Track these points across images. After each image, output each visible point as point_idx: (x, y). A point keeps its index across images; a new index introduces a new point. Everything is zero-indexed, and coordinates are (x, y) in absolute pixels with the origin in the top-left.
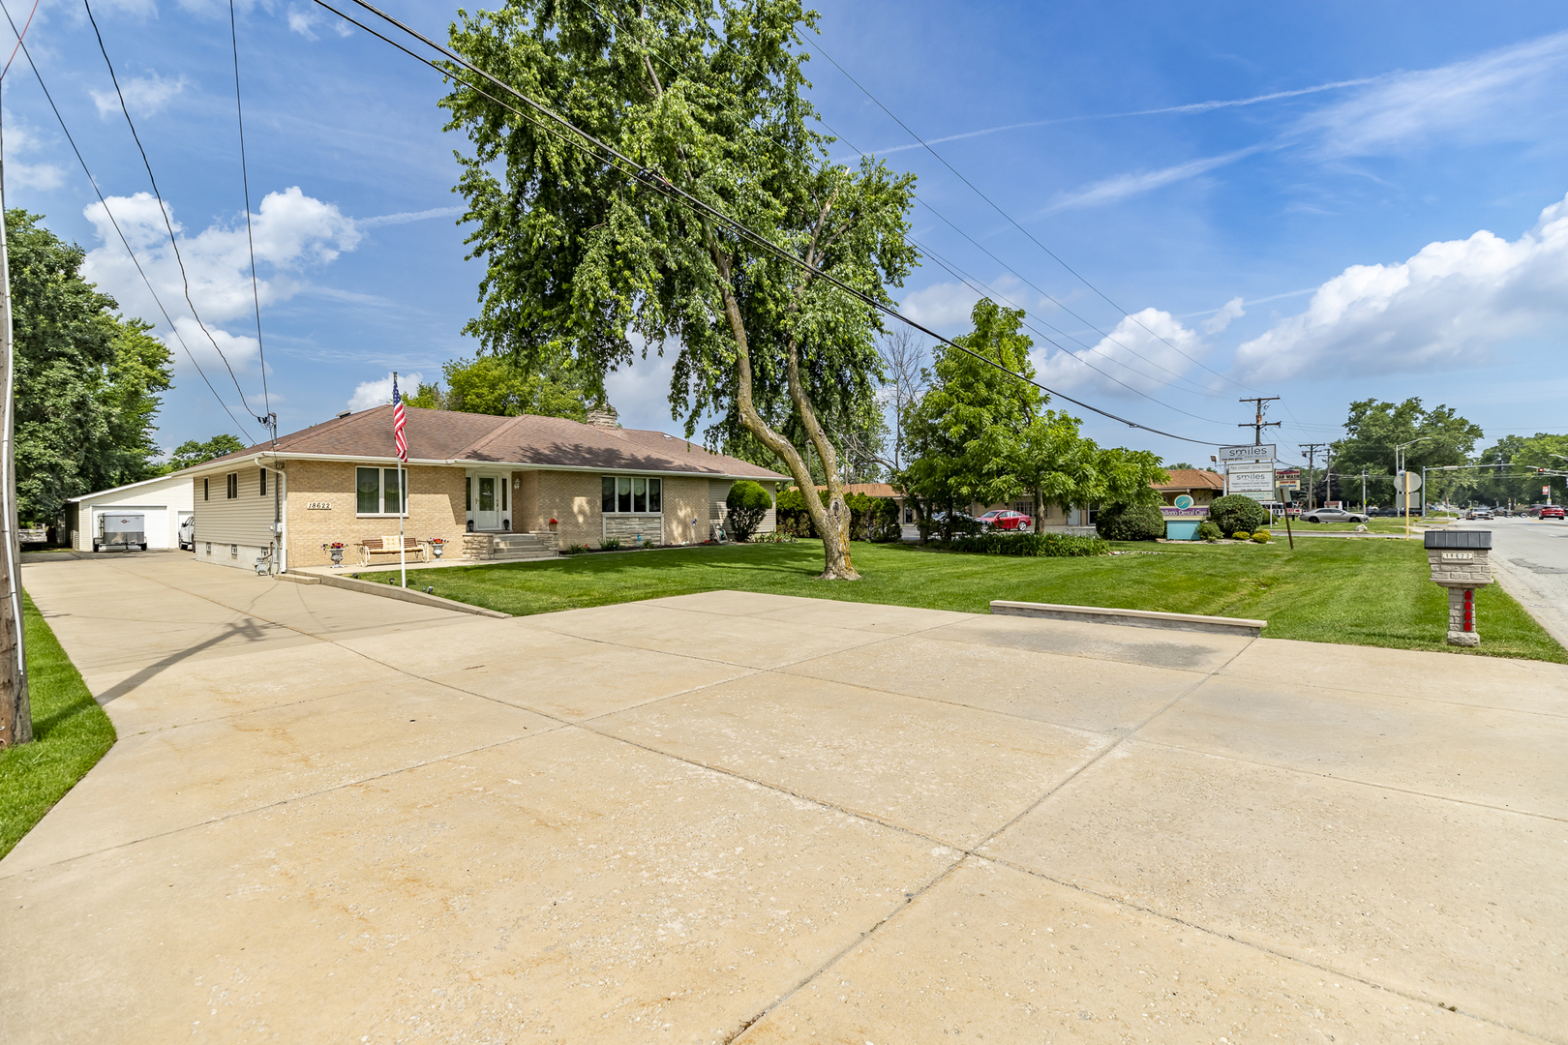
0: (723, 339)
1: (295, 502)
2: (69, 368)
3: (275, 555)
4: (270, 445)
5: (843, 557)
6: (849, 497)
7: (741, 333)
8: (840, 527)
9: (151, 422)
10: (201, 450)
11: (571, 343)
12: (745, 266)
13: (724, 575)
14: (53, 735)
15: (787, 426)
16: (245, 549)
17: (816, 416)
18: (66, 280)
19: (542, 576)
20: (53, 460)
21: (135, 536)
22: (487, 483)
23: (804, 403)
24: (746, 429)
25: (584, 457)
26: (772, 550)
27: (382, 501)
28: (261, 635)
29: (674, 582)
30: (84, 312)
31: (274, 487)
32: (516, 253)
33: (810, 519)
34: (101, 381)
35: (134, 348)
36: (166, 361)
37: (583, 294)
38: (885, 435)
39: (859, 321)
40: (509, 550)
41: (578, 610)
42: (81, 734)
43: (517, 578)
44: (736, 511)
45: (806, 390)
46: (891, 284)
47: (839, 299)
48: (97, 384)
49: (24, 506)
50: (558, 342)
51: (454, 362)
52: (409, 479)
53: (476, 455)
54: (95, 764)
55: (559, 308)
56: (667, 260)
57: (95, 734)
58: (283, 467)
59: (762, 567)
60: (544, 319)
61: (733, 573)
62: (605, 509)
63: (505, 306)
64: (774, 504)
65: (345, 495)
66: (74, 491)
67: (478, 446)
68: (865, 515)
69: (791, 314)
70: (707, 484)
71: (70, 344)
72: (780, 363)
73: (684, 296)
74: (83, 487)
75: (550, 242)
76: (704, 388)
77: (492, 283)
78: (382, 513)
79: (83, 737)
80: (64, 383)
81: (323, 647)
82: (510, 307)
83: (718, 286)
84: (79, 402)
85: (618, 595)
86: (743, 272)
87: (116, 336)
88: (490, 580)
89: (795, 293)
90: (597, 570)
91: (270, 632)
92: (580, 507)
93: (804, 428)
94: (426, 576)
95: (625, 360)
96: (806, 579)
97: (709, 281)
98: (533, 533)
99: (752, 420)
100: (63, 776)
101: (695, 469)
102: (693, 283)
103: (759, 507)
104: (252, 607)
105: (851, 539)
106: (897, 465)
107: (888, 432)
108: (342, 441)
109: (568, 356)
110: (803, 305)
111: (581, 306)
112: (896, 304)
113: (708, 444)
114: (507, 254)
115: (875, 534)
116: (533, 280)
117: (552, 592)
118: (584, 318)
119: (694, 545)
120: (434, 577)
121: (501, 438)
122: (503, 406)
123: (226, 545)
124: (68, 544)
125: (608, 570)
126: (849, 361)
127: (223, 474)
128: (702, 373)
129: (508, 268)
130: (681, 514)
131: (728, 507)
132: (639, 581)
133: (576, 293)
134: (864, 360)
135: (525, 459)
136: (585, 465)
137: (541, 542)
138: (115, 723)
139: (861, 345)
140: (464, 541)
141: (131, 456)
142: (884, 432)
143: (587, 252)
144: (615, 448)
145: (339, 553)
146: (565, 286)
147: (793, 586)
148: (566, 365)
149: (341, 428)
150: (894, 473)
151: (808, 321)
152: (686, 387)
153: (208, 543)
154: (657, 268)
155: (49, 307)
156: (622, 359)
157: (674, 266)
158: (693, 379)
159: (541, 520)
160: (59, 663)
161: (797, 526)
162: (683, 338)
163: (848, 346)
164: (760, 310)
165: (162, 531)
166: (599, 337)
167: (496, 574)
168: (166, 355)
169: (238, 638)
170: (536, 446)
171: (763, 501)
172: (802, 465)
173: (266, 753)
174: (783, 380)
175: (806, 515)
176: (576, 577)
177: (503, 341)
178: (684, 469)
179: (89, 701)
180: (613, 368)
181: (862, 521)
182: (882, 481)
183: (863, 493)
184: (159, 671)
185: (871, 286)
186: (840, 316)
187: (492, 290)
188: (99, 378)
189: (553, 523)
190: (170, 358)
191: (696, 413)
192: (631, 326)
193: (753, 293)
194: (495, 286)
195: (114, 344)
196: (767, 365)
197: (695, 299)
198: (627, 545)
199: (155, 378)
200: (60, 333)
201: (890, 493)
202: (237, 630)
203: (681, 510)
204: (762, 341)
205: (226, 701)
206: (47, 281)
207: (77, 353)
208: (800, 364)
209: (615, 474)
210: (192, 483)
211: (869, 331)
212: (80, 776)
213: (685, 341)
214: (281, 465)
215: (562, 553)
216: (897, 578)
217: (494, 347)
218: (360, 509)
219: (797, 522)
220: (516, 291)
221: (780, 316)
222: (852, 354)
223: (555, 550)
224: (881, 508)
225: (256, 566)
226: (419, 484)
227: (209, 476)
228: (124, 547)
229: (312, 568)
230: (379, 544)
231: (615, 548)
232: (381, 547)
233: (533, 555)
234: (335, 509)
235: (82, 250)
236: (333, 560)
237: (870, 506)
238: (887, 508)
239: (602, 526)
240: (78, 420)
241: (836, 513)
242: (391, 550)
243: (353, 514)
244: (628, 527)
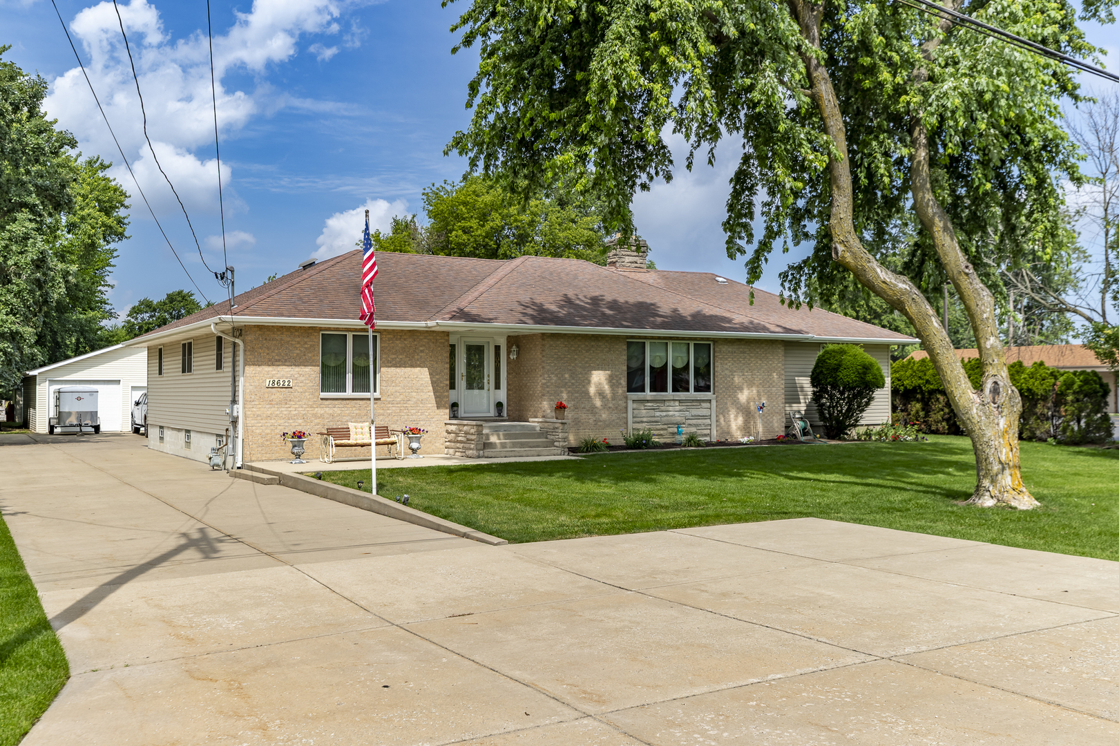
0: (809, 133)
1: (253, 378)
2: (30, 220)
3: (230, 446)
4: (227, 307)
5: (1007, 472)
6: (1016, 370)
7: (837, 122)
8: (1002, 423)
9: (107, 278)
10: (154, 310)
11: (586, 155)
12: (843, 19)
13: (808, 491)
14: (10, 665)
15: (911, 261)
16: (199, 435)
17: (959, 242)
18: (29, 118)
19: (546, 484)
20: (14, 328)
21: (89, 416)
22: (475, 352)
23: (939, 224)
24: (843, 267)
25: (604, 314)
26: (885, 454)
27: (349, 377)
28: (216, 551)
29: (732, 500)
30: (45, 154)
31: (231, 359)
32: (516, 37)
33: (948, 405)
34: (59, 232)
35: (91, 192)
36: (122, 205)
37: (603, 86)
38: (1081, 263)
39: (1034, 87)
40: (502, 445)
41: (596, 539)
42: (36, 665)
43: (512, 486)
44: (827, 392)
45: (943, 202)
46: (1093, 20)
47: (1000, 55)
48: (55, 237)
50: (569, 156)
51: (437, 185)
52: (381, 347)
53: (462, 314)
54: (49, 705)
55: (572, 107)
56: (723, 24)
57: (49, 668)
58: (241, 335)
59: (870, 481)
60: (550, 125)
61: (822, 490)
62: (631, 389)
63: (501, 110)
64: (888, 381)
65: (307, 369)
66: (33, 363)
67: (466, 302)
68: (1045, 398)
69: (917, 86)
70: (782, 351)
71: (31, 193)
72: (900, 162)
73: (748, 73)
74: (40, 358)
75: (561, 17)
76: (778, 208)
77: (485, 81)
78: (349, 393)
79: (38, 670)
80: (26, 238)
81: (282, 573)
82: (507, 112)
83: (801, 54)
84: (38, 259)
85: (650, 517)
86: (838, 28)
87: (75, 180)
88: (479, 487)
89: (924, 51)
90: (619, 478)
91: (226, 548)
92: (598, 385)
93: (940, 265)
94: (400, 479)
95: (661, 173)
96: (943, 505)
97: (787, 47)
98: (533, 421)
99: (854, 255)
100: (19, 718)
101: (765, 329)
102: (762, 54)
103: (865, 386)
104: (205, 513)
105: (1020, 438)
106: (1104, 315)
107: (1086, 258)
108: (305, 300)
109: (582, 174)
110: (937, 70)
111: (601, 102)
112: (1102, 51)
113: (786, 294)
114: (505, 40)
115: (1064, 431)
116: (537, 72)
117: (559, 509)
118: (603, 118)
119: (762, 442)
120: (410, 480)
121: (494, 290)
122: (496, 243)
123: (179, 430)
124: (25, 424)
125: (635, 478)
126: (1017, 152)
127: (178, 342)
128: (775, 188)
129: (506, 58)
130: (743, 396)
131: (813, 386)
132: (680, 497)
133: (594, 85)
134: (1044, 148)
135: (524, 319)
136: (604, 325)
137: (544, 434)
138: (69, 655)
139: (1039, 126)
140: (447, 431)
141: (86, 320)
142: (1078, 259)
143: (610, 25)
144: (649, 301)
145: (300, 444)
146: (579, 76)
147: (920, 516)
148: (579, 187)
149: (304, 283)
150: (1098, 330)
151: (945, 94)
152: (749, 208)
153: (161, 427)
154: (708, 37)
155: (14, 151)
156: (657, 173)
157: (732, 32)
158: (761, 195)
159: (545, 404)
160: (16, 573)
161: (927, 415)
162: (746, 136)
163: (1015, 130)
164: (867, 84)
165: (115, 410)
166: (624, 142)
167: (487, 479)
168: (123, 198)
169: (191, 554)
170: (539, 300)
171: (869, 378)
172: (935, 323)
173: (221, 712)
174: (904, 189)
175: (941, 398)
176: (590, 487)
177: (497, 159)
178: (746, 329)
179: (44, 625)
180: (644, 187)
181: (1039, 409)
182: (1078, 342)
183: (1042, 364)
184: (111, 591)
185: (1056, 28)
186: (1002, 83)
187: (485, 89)
188: (58, 229)
189: (561, 407)
190: (127, 202)
191: (765, 246)
192: (670, 125)
193: (856, 59)
194: (488, 85)
195: (72, 188)
196: (877, 167)
197: (764, 77)
198: (662, 441)
199: (111, 227)
200: (22, 180)
201: (1091, 361)
202: (191, 543)
203: (742, 390)
204: (870, 131)
205: (178, 636)
206: (12, 121)
207: (38, 202)
208: (933, 162)
209: (646, 338)
210: (146, 353)
211: (1054, 101)
212: (34, 719)
213: (750, 139)
214: (239, 331)
215: (573, 450)
216: (1106, 510)
217: (487, 168)
218: (325, 387)
219: (927, 409)
220: (516, 89)
221: (899, 91)
222: (1023, 140)
223: (563, 447)
224: (1075, 387)
225: (210, 458)
226: (393, 354)
227: (163, 344)
228: (78, 429)
229: (271, 463)
230: (345, 433)
231: (644, 444)
232: (348, 437)
233: (533, 453)
234: (296, 388)
235: (45, 83)
236: (293, 453)
237: (1054, 384)
238: (1085, 388)
239: (627, 412)
240: (38, 280)
241: (994, 399)
242: (359, 442)
243: (317, 394)
244: (664, 414)
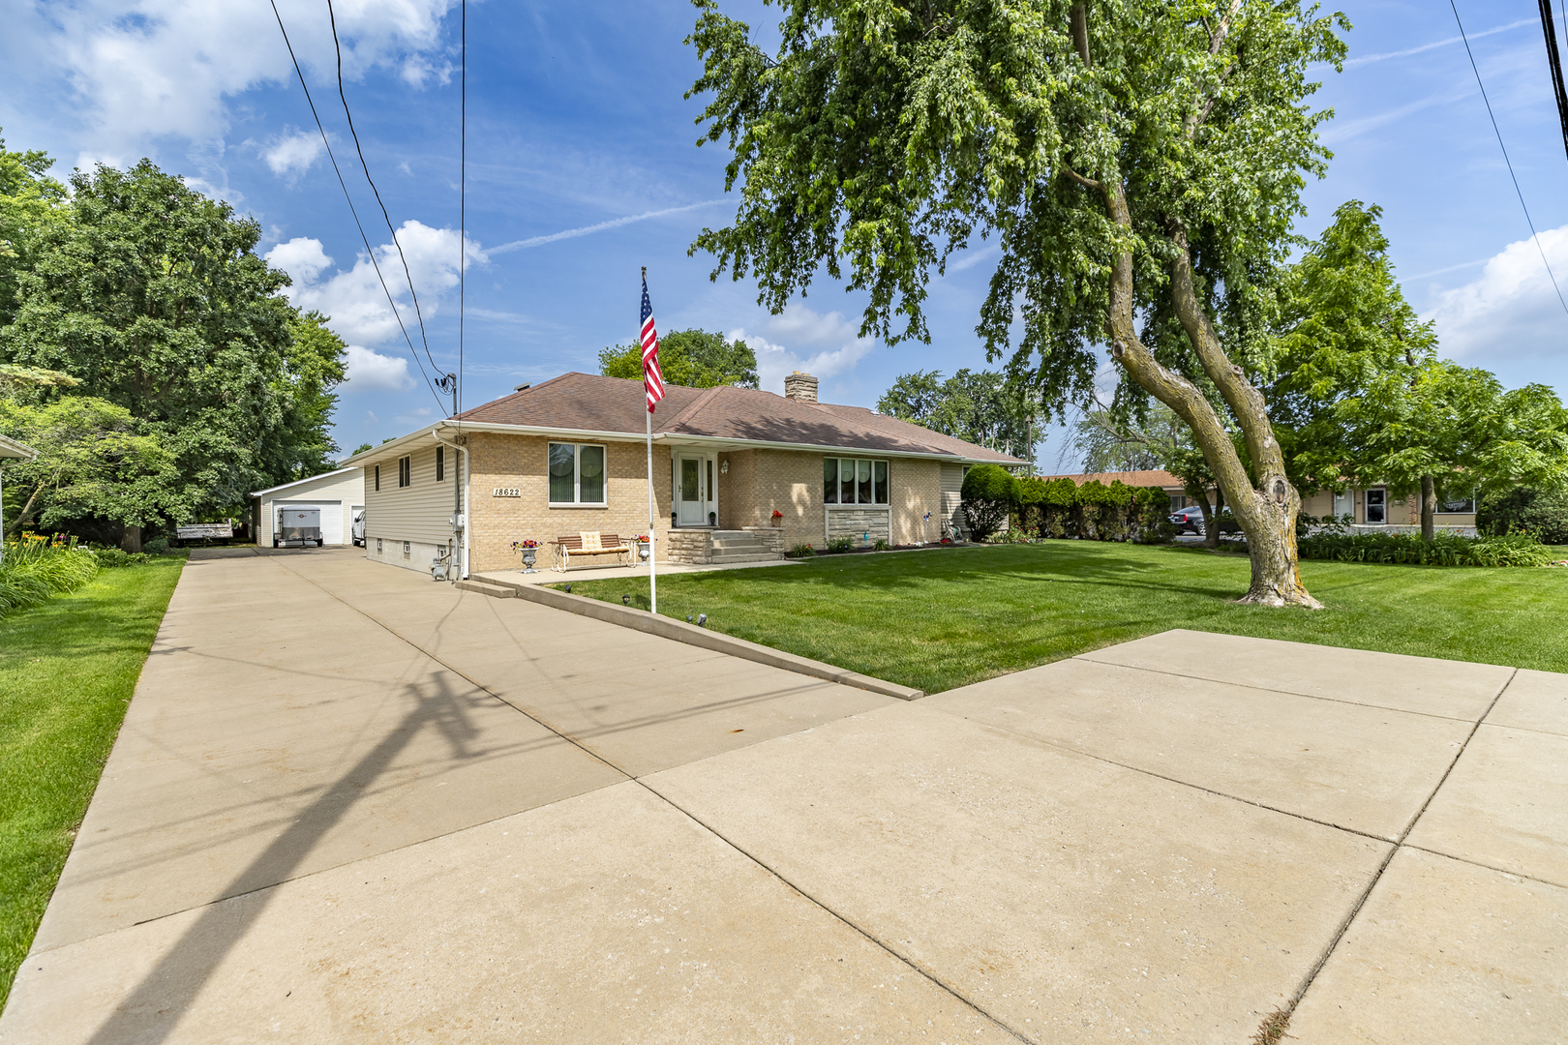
1: (480, 486)
2: (244, 349)
3: (455, 556)
5: (1292, 570)
8: (1287, 522)
9: (329, 419)
16: (419, 547)
18: (243, 257)
20: (229, 449)
21: (312, 532)
22: (691, 466)
23: (1203, 328)
25: (800, 434)
27: (577, 487)
30: (259, 290)
31: (454, 469)
35: (311, 339)
36: (341, 352)
40: (727, 552)
44: (972, 503)
49: (202, 498)
52: (608, 458)
53: (683, 428)
58: (465, 442)
62: (827, 500)
65: (536, 479)
66: (254, 484)
67: (685, 417)
68: (1124, 508)
70: (938, 469)
71: (246, 325)
74: (262, 480)
78: (577, 503)
80: (239, 365)
84: (252, 385)
92: (800, 496)
98: (747, 529)
99: (1137, 353)
101: (927, 450)
108: (532, 410)
119: (925, 546)
121: (706, 410)
123: (398, 541)
124: (253, 540)
127: (395, 458)
130: (910, 505)
131: (961, 498)
135: (739, 434)
136: (800, 441)
137: (761, 542)
140: (670, 539)
141: (311, 452)
144: (829, 424)
145: (531, 554)
149: (528, 396)
152: (1007, 312)
153: (379, 540)
159: (757, 513)
165: (335, 527)
168: (341, 347)
170: (746, 419)
178: (914, 450)
189: (778, 516)
190: (345, 351)
195: (290, 329)
198: (858, 545)
199: (330, 370)
200: (237, 314)
202: (425, 711)
203: (909, 500)
207: (252, 335)
209: (839, 455)
210: (363, 475)
214: (463, 438)
215: (788, 556)
218: (553, 497)
223: (780, 552)
224: (1150, 499)
225: (433, 569)
226: (619, 465)
227: (380, 462)
228: (301, 543)
229: (499, 573)
230: (577, 542)
231: (846, 549)
232: (580, 545)
233: (755, 558)
234: (525, 497)
235: (259, 226)
236: (524, 563)
237: (1132, 497)
238: (1158, 499)
239: (824, 521)
240: (254, 406)
241: (1278, 498)
242: (593, 550)
243: (545, 503)
244: (853, 522)
